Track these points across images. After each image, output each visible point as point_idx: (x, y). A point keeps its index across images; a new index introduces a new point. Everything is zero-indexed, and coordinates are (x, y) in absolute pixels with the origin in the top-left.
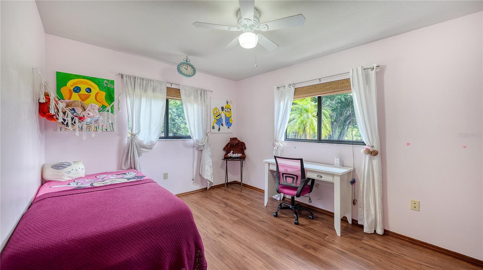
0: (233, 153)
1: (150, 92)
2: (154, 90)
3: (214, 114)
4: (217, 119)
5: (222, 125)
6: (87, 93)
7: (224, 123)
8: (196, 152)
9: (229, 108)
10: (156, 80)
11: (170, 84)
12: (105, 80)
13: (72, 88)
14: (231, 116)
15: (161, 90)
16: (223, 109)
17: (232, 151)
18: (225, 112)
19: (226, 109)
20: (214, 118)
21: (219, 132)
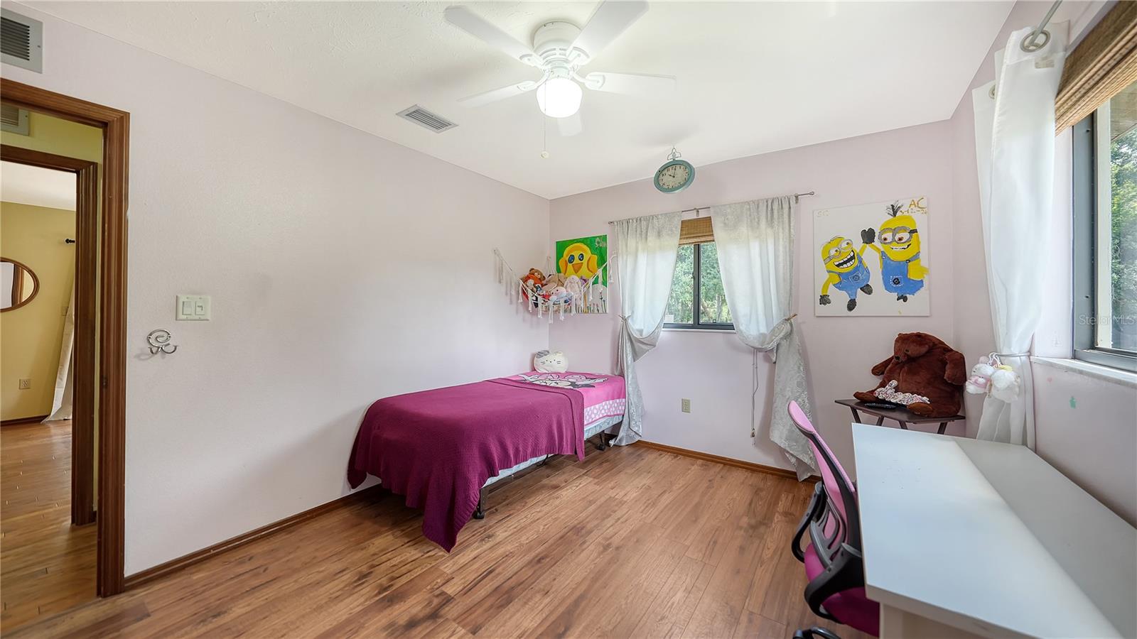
0: (897, 389)
1: (652, 239)
2: (659, 234)
3: (829, 259)
4: (840, 274)
5: (867, 290)
6: (580, 262)
7: (876, 280)
8: (764, 368)
9: (903, 229)
10: (661, 215)
11: (695, 211)
12: (596, 237)
13: (567, 259)
14: (916, 257)
15: (672, 230)
16: (868, 236)
17: (894, 383)
18: (881, 247)
19: (889, 236)
20: (829, 272)
21: (852, 313)
